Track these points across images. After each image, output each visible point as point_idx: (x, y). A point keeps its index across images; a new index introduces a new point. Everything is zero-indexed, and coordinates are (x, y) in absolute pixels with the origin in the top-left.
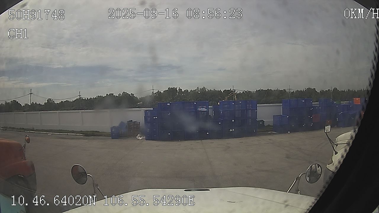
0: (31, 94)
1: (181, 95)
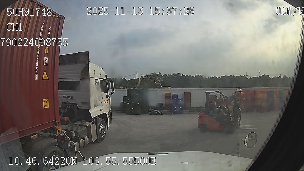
1: (160, 78)
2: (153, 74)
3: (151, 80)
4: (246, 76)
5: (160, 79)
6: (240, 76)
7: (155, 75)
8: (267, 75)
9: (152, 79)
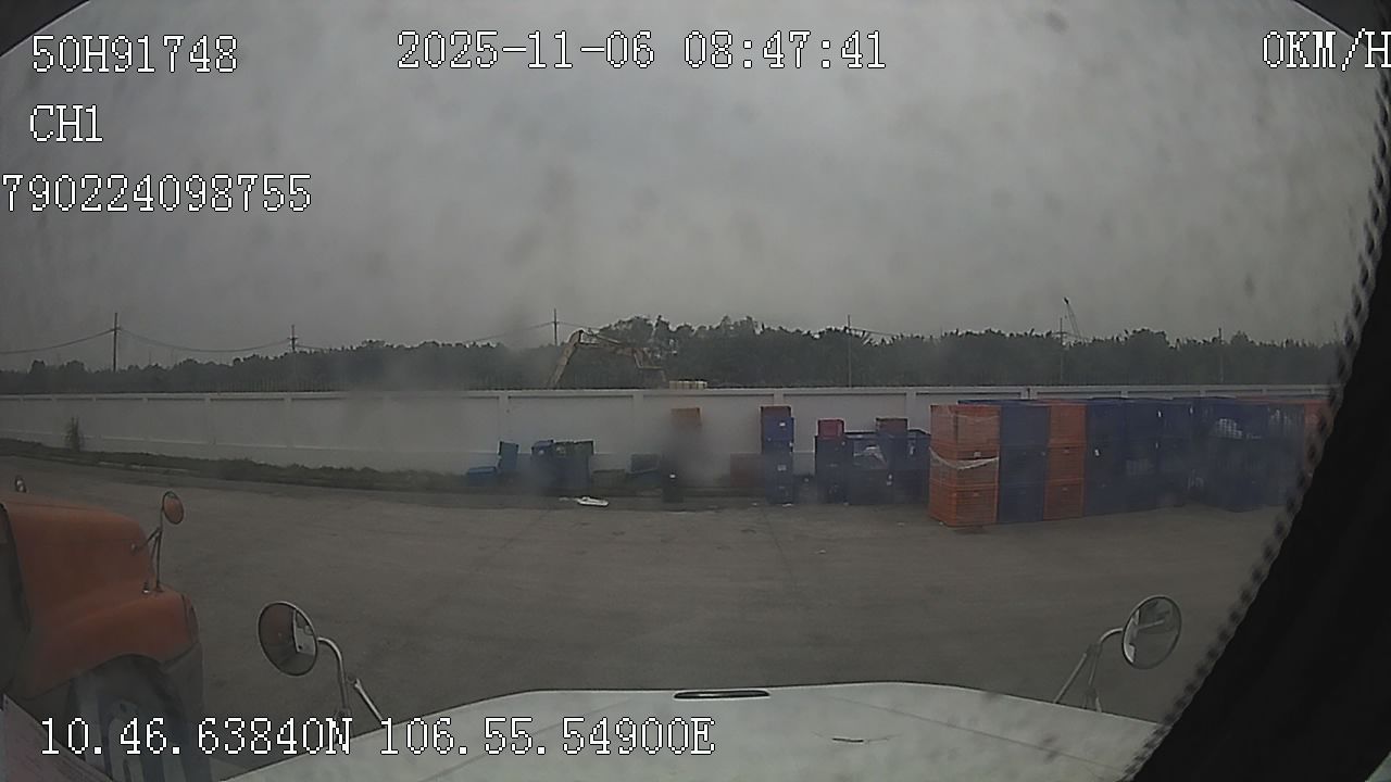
0: (115, 330)
1: (663, 344)
2: (630, 326)
3: (620, 352)
4: (1059, 336)
5: (660, 346)
6: (1029, 332)
7: (640, 325)
8: (1156, 331)
9: (623, 345)
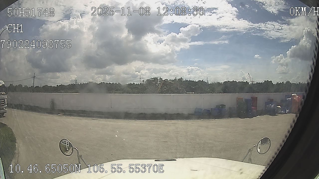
0: (34, 77)
7: (155, 79)
